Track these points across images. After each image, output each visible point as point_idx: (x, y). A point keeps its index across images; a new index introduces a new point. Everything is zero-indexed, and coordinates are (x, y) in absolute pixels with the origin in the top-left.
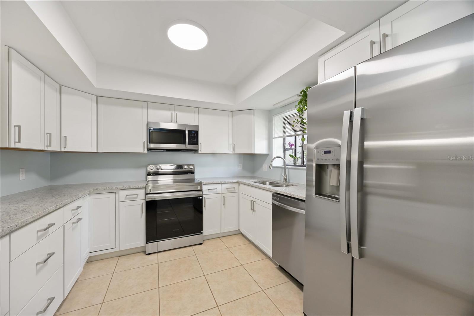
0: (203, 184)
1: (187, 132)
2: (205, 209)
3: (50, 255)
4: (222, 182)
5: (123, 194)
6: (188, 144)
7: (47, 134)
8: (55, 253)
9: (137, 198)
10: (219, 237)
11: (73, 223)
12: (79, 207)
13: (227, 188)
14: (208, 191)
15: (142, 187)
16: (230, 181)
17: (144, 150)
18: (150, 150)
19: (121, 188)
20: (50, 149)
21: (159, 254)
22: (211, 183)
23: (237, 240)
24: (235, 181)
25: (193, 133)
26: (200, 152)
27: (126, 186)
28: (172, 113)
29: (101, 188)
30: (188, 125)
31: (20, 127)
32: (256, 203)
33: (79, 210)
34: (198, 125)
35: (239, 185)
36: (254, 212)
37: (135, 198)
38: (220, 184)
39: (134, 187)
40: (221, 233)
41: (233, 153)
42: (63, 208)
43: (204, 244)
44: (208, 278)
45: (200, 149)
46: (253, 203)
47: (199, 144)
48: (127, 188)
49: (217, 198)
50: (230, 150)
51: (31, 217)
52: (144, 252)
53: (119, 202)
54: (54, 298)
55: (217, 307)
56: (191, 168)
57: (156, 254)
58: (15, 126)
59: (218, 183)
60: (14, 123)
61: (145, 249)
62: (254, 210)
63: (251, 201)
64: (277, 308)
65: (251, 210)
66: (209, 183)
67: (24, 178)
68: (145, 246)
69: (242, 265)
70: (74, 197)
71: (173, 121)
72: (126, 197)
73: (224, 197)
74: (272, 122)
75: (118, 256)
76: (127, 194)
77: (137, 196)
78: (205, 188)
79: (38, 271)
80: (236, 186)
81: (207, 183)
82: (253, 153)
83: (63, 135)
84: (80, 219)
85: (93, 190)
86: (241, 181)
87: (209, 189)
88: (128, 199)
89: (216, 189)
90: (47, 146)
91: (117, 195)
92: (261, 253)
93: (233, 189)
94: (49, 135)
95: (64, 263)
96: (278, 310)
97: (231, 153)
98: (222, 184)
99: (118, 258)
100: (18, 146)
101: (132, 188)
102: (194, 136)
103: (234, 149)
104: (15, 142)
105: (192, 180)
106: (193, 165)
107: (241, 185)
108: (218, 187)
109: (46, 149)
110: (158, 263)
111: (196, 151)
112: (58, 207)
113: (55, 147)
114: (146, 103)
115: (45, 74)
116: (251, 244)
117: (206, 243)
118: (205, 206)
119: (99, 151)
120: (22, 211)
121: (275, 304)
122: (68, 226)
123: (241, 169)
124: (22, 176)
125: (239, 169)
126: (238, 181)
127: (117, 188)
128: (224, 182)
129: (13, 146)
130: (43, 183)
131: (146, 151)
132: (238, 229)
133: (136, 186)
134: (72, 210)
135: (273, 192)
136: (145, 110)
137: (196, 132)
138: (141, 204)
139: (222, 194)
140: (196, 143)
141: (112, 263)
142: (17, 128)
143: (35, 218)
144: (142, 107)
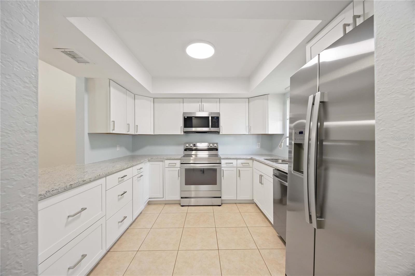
0: (222, 159)
1: (210, 118)
2: (224, 179)
3: (125, 193)
4: (238, 158)
5: (167, 162)
6: (211, 127)
7: (128, 124)
8: (127, 192)
9: (175, 166)
10: (236, 203)
11: (138, 177)
12: (141, 168)
13: (242, 163)
14: (226, 164)
15: (179, 159)
16: (245, 157)
17: (181, 133)
18: (185, 132)
19: (166, 159)
20: (129, 133)
21: (189, 207)
22: (228, 158)
23: (250, 208)
24: (249, 157)
25: (216, 119)
26: (221, 133)
27: (169, 157)
28: (200, 105)
29: (155, 158)
30: (211, 113)
31: (114, 121)
32: (264, 177)
33: (141, 169)
34: (219, 112)
35: (253, 161)
36: (262, 185)
37: (174, 166)
38: (236, 160)
39: (174, 159)
40: (237, 200)
41: (250, 133)
42: (132, 168)
43: (222, 206)
44: (218, 230)
45: (221, 131)
46: (261, 176)
47: (221, 127)
48: (169, 159)
49: (233, 170)
50: (247, 131)
51: (115, 170)
52: (180, 204)
53: (165, 167)
54: (126, 217)
55: (218, 250)
56: (215, 146)
57: (187, 207)
58: (112, 121)
59: (234, 158)
60: (112, 120)
61: (180, 202)
62: (262, 183)
63: (260, 175)
64: (265, 265)
65: (260, 183)
66: (226, 158)
67: (119, 150)
68: (180, 200)
69: (247, 227)
70: (138, 162)
71: (201, 110)
72: (169, 165)
73: (239, 170)
74: (286, 104)
75: (164, 204)
76: (169, 163)
77: (176, 165)
78: (223, 162)
79: (119, 200)
80: (250, 162)
81: (225, 158)
82: (267, 133)
83: (136, 124)
84: (142, 176)
85: (150, 159)
86: (254, 158)
87: (226, 163)
88: (171, 166)
89: (232, 163)
90: (128, 132)
91: (164, 163)
92: (267, 222)
93: (248, 164)
94: (128, 125)
95: (132, 200)
96: (266, 266)
97: (248, 134)
98: (238, 160)
99: (164, 205)
100: (114, 132)
101: (172, 159)
102: (216, 121)
103: (250, 130)
104: (112, 130)
105: (217, 155)
106: (217, 144)
107: (254, 161)
108: (234, 162)
109: (127, 133)
110: (187, 213)
111: (218, 132)
112: (129, 166)
113: (132, 132)
114: (182, 99)
115: (126, 90)
116: (261, 213)
117: (223, 205)
118: (223, 176)
119: (155, 134)
120: (113, 166)
121: (265, 262)
122: (135, 178)
123: (259, 147)
124: (118, 149)
125: (257, 147)
126: (252, 158)
127: (163, 159)
128: (239, 158)
129: (111, 132)
130: (129, 153)
131: (182, 133)
132: (252, 199)
133: (175, 157)
134: (138, 170)
135: (275, 168)
136: (182, 104)
137: (218, 118)
138: (178, 170)
139: (238, 168)
140: (218, 126)
141: (161, 207)
142: (113, 122)
143: (117, 171)
144: (180, 102)
